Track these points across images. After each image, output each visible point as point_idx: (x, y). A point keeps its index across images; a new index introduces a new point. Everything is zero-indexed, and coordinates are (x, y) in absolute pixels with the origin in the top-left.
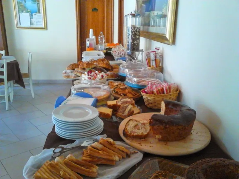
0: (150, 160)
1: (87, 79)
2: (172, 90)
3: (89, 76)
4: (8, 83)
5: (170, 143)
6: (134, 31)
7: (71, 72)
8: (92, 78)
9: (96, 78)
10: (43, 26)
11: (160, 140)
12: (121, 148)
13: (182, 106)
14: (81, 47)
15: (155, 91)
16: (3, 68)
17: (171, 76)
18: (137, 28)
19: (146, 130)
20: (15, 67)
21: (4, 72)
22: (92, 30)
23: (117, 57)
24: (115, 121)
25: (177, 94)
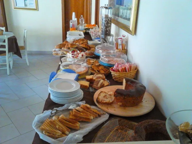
0: (114, 119)
1: (71, 57)
2: (132, 68)
3: (73, 55)
4: (8, 54)
5: (127, 108)
6: (107, 21)
7: (59, 50)
8: (75, 56)
9: (78, 57)
10: (35, 8)
11: (120, 106)
12: (95, 111)
13: (137, 83)
14: (65, 25)
15: (120, 69)
16: (5, 42)
17: (132, 57)
18: (109, 18)
19: (112, 99)
20: (14, 42)
21: (5, 46)
22: (75, 13)
23: (94, 37)
24: (91, 91)
25: (136, 72)
